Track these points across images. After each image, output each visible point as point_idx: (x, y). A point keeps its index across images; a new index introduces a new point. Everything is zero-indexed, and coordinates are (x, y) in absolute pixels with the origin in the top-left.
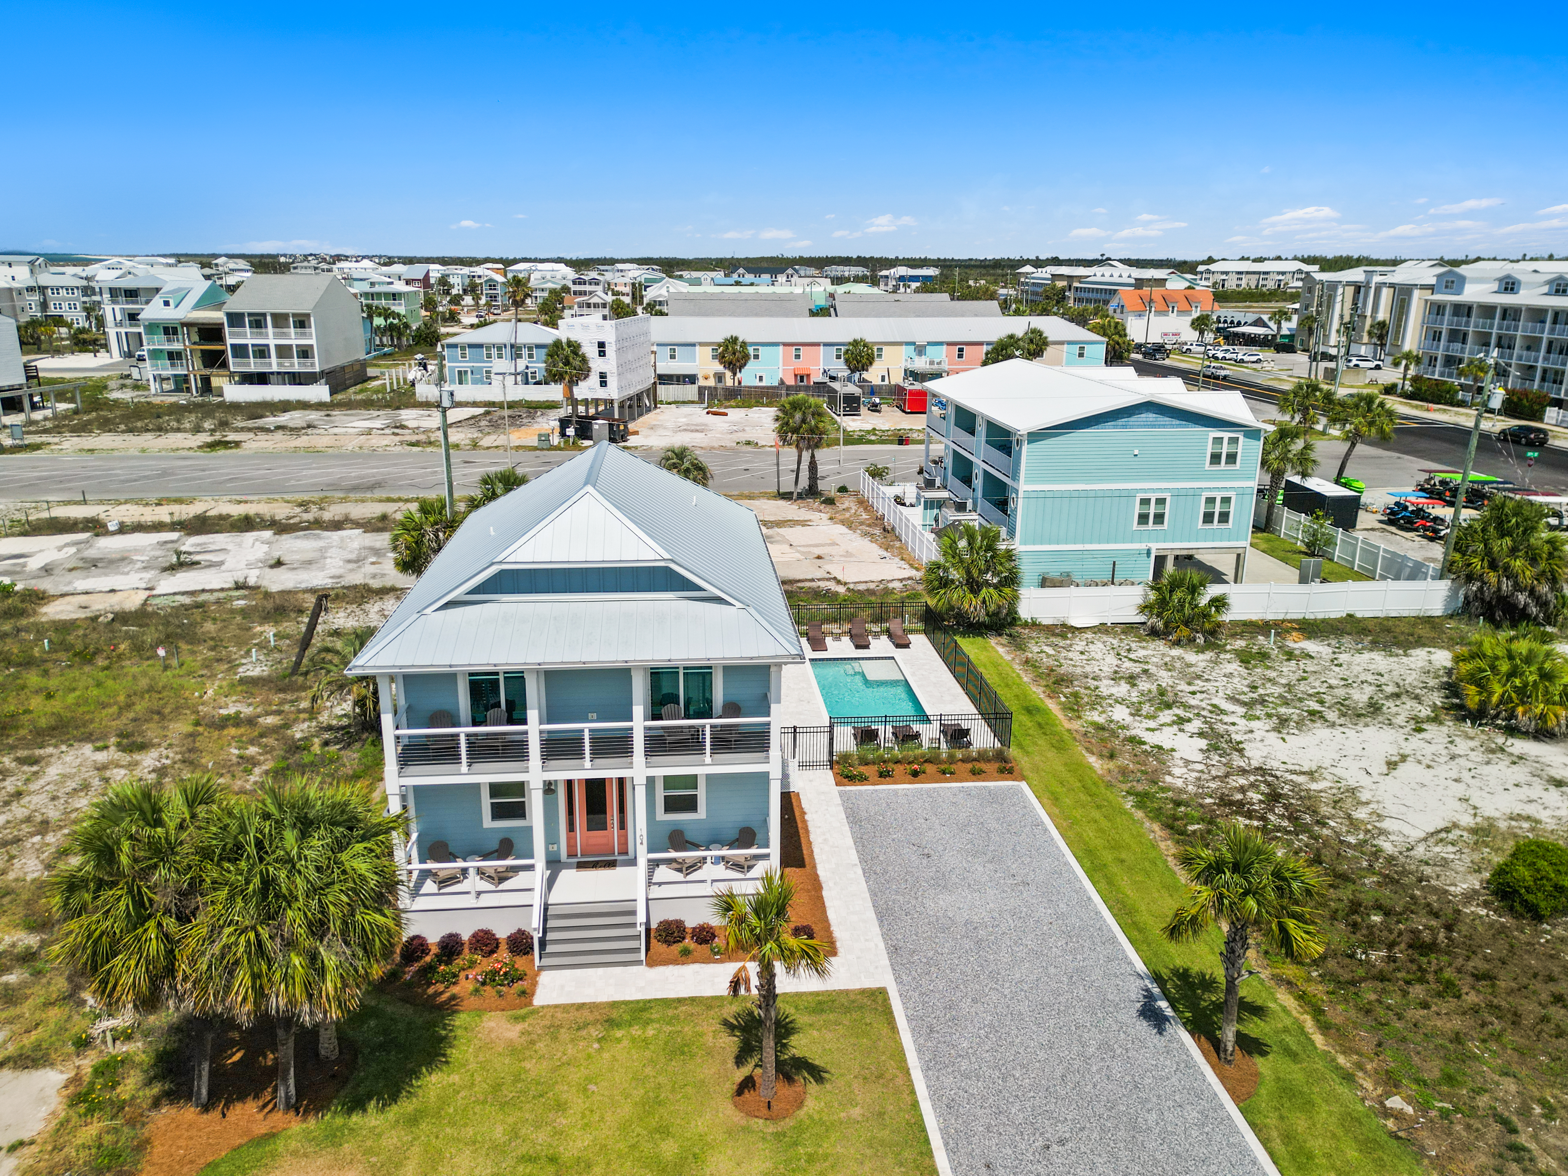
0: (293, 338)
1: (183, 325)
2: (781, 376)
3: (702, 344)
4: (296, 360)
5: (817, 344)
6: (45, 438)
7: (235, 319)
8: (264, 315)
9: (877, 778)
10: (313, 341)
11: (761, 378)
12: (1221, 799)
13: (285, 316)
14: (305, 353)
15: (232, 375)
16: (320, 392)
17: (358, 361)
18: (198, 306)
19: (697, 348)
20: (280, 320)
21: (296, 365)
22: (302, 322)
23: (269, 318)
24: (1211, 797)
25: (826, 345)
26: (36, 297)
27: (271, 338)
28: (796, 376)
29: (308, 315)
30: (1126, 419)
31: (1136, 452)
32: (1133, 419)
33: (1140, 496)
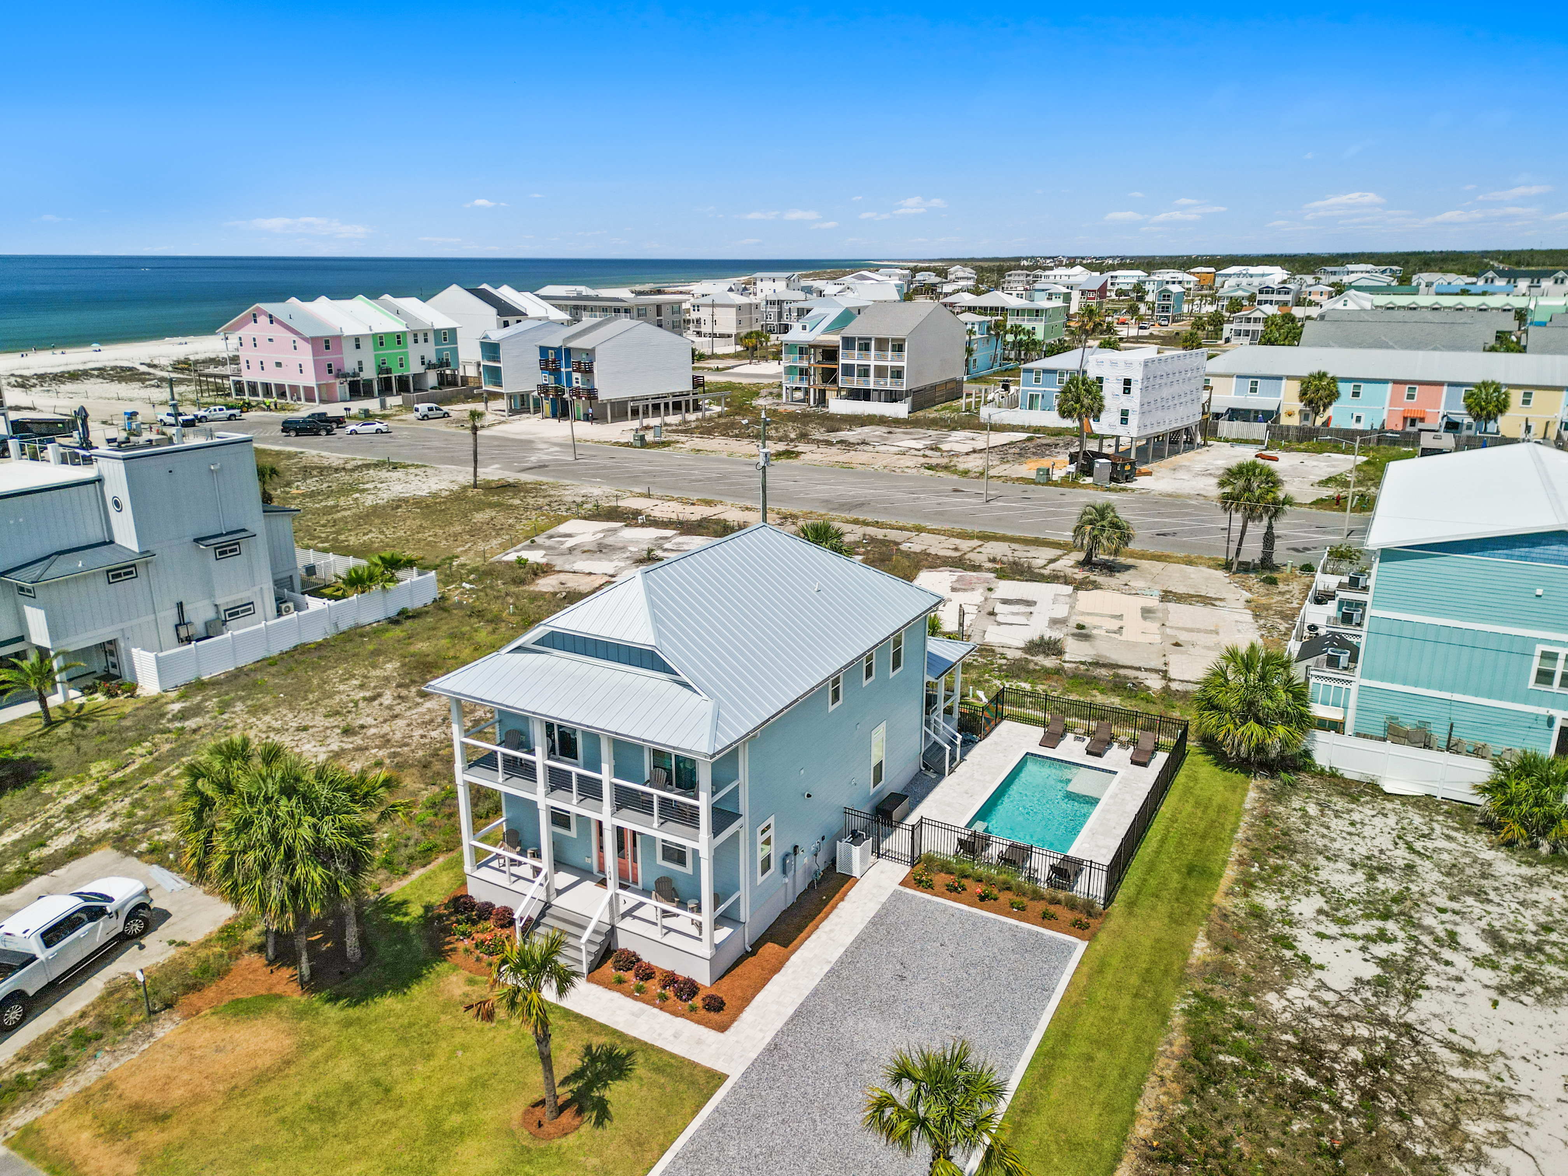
0: (890, 361)
1: (811, 346)
2: (1385, 417)
3: (1289, 378)
4: (889, 380)
5: (1441, 384)
6: (674, 437)
7: (848, 342)
8: (870, 339)
9: (944, 889)
10: (904, 364)
11: (1358, 419)
12: (1304, 1041)
13: (886, 340)
14: (898, 374)
15: (839, 390)
16: (901, 410)
17: (953, 380)
18: (827, 331)
19: (1284, 381)
20: (882, 344)
21: (889, 384)
22: (899, 347)
23: (873, 342)
24: (1295, 1034)
25: (1451, 384)
26: (775, 309)
27: (872, 361)
28: (1405, 418)
29: (904, 340)
30: (1527, 549)
31: (1539, 592)
32: (1538, 550)
33: (1540, 648)
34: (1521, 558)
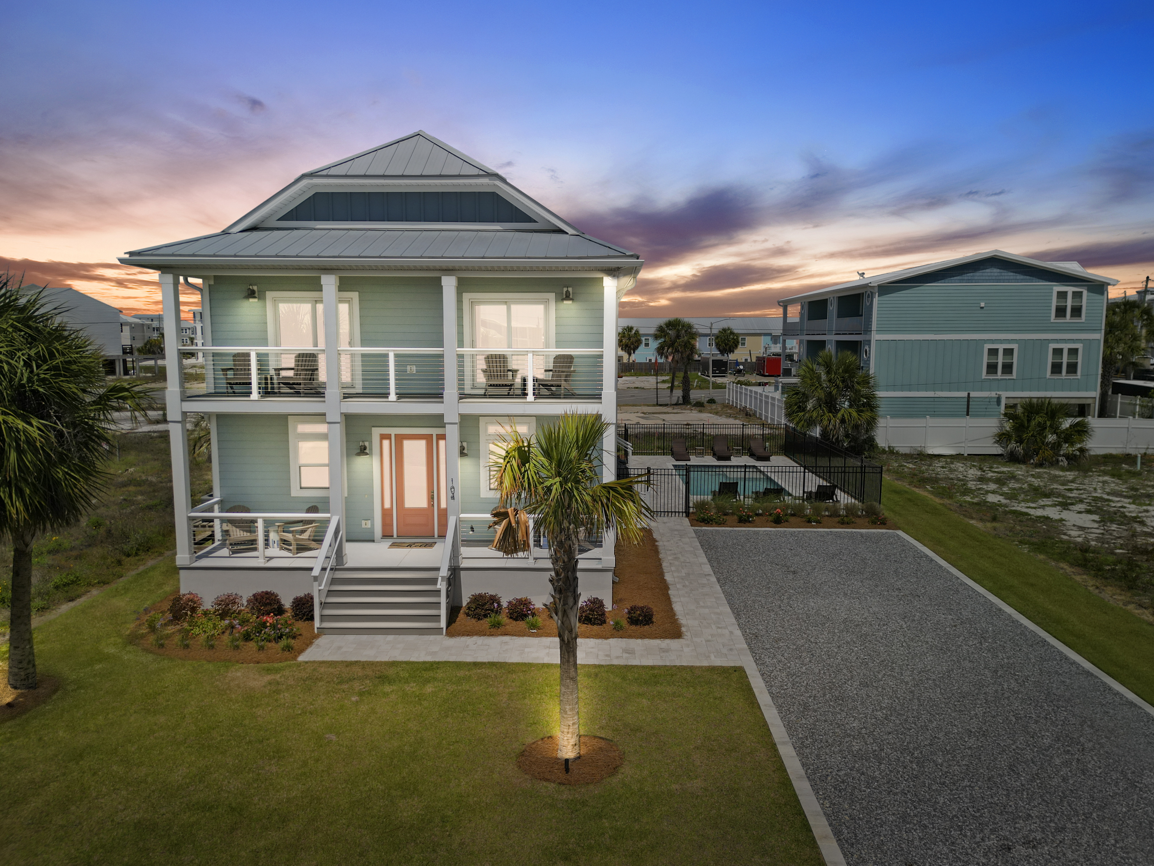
30: (971, 274)
31: (983, 305)
32: (978, 274)
33: (987, 346)
34: (968, 281)
